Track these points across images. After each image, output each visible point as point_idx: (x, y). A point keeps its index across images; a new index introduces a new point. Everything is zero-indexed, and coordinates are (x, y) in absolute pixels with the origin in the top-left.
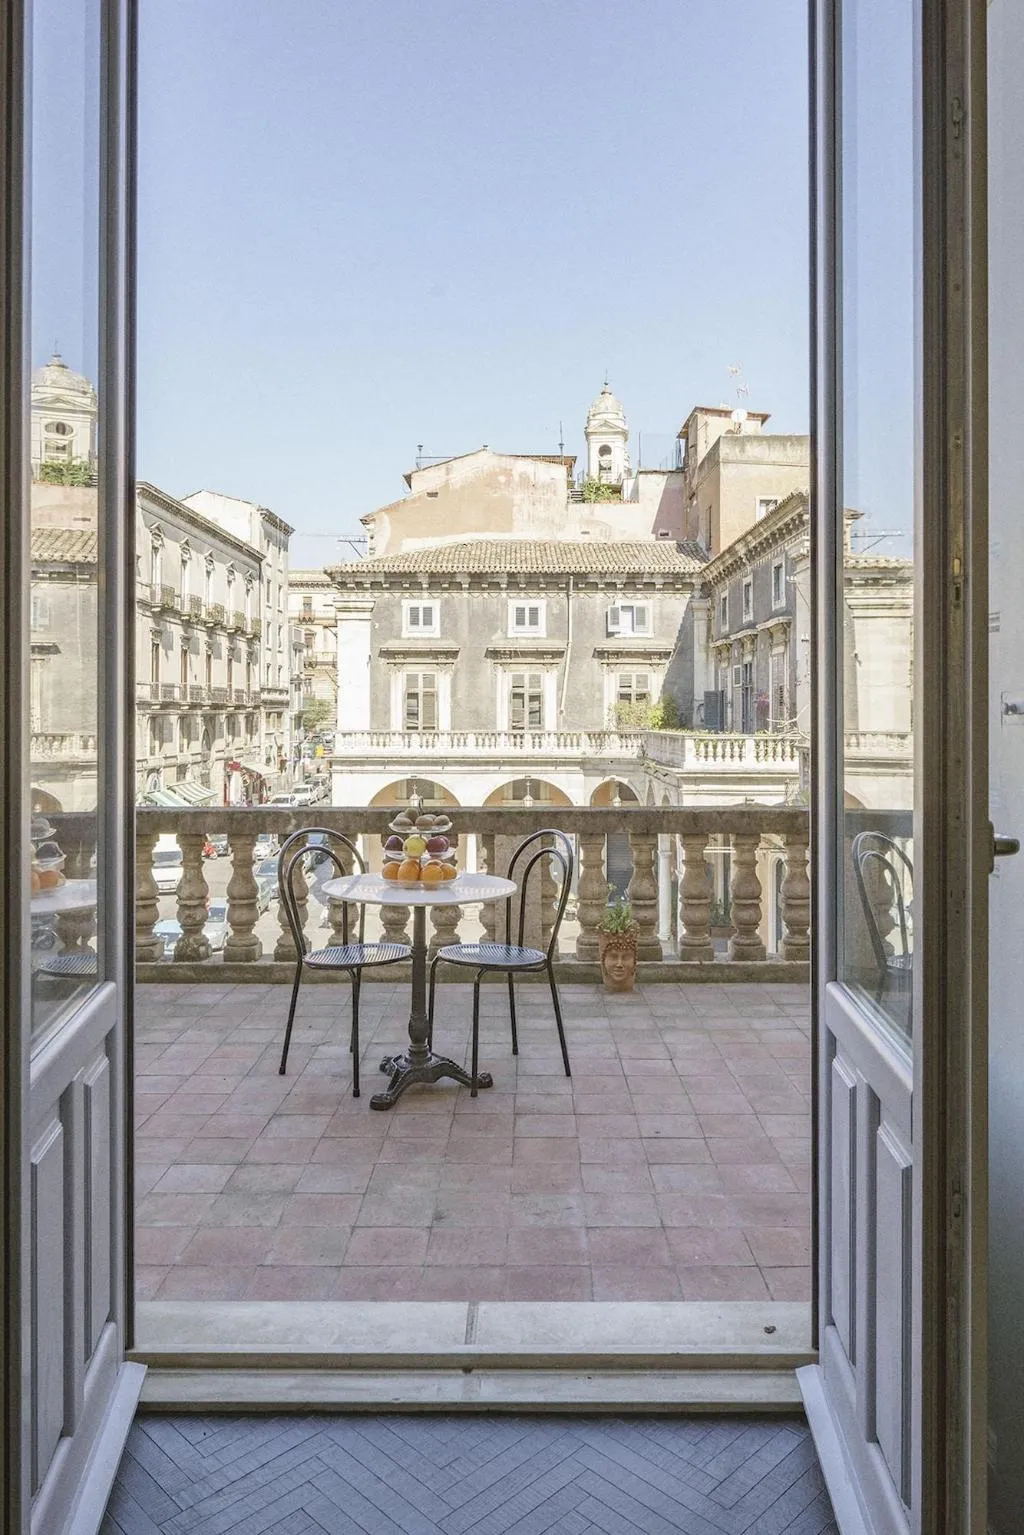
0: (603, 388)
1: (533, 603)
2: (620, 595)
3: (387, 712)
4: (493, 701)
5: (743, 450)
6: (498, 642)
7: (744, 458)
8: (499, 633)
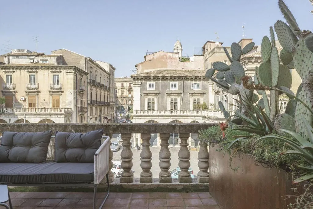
0: (177, 40)
1: (175, 83)
2: (193, 81)
3: (144, 106)
4: (167, 104)
5: (220, 50)
6: (167, 91)
7: (220, 51)
8: (168, 89)
